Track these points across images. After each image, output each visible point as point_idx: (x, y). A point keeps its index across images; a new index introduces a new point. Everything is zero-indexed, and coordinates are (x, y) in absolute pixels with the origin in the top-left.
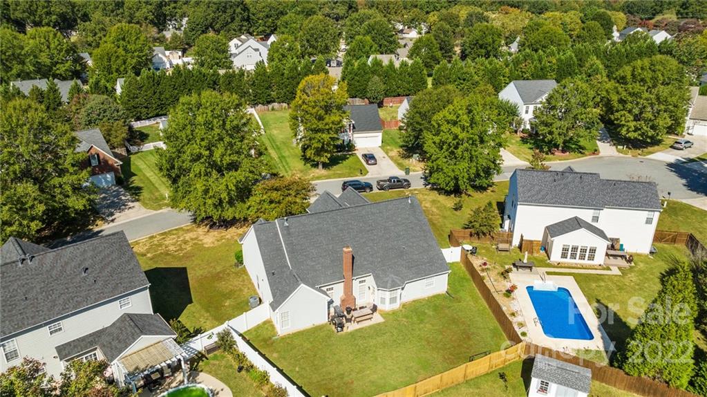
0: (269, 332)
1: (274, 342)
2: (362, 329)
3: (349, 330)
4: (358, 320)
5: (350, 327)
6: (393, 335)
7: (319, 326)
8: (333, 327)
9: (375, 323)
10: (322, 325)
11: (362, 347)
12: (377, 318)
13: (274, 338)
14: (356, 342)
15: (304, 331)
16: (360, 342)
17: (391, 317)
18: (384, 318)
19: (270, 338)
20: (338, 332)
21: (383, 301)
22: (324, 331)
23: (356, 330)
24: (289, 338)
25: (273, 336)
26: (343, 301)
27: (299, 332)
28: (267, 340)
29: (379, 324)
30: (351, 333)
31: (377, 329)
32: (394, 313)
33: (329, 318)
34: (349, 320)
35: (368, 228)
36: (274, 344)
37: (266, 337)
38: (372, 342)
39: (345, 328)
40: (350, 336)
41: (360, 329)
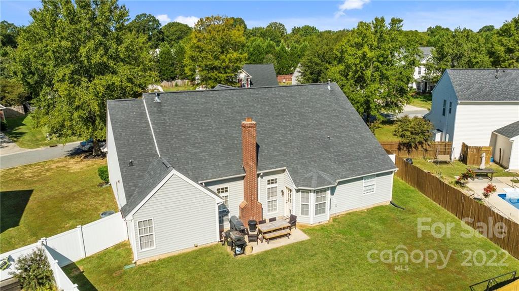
0: (121, 259)
1: (125, 272)
2: (276, 249)
3: (255, 252)
4: (268, 236)
5: (256, 248)
6: (327, 258)
7: (205, 248)
8: (229, 249)
9: (295, 241)
10: (210, 247)
11: (278, 276)
12: (297, 236)
13: (127, 267)
14: (267, 269)
15: (179, 256)
16: (275, 269)
17: (319, 233)
18: (308, 234)
19: (120, 267)
20: (236, 255)
21: (305, 209)
22: (213, 255)
23: (267, 252)
24: (152, 266)
25: (126, 264)
26: (243, 210)
27: (171, 258)
28: (114, 271)
29: (302, 243)
30: (258, 256)
31: (299, 249)
32: (322, 228)
33: (221, 237)
34: (253, 239)
35: (276, 113)
36: (124, 277)
37: (114, 266)
38: (295, 269)
39: (248, 249)
40: (256, 260)
41: (272, 250)
